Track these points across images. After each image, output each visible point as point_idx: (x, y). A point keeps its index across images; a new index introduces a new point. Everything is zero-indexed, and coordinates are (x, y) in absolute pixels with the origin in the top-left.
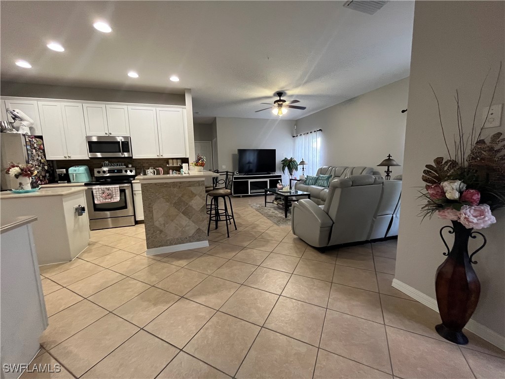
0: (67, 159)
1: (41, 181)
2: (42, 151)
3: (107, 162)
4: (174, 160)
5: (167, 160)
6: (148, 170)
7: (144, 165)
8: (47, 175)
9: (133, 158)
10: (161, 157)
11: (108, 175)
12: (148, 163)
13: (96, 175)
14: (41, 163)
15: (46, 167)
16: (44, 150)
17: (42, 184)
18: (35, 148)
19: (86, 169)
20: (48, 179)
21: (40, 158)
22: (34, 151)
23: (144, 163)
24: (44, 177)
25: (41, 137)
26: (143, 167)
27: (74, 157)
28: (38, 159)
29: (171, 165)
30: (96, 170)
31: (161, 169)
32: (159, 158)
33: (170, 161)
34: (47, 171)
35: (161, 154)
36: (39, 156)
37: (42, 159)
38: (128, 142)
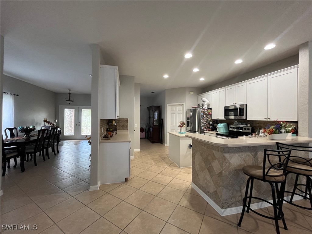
0: (218, 119)
1: (207, 129)
2: (210, 115)
3: (236, 122)
6: (261, 130)
9: (248, 119)
10: (269, 120)
11: (235, 130)
13: (231, 129)
14: (208, 121)
15: (211, 123)
17: (206, 131)
18: (205, 114)
19: (224, 125)
20: (211, 129)
24: (209, 128)
25: (211, 109)
27: (220, 118)
30: (230, 126)
32: (267, 120)
34: (211, 125)
35: (269, 118)
36: (207, 118)
37: (209, 119)
38: (243, 108)
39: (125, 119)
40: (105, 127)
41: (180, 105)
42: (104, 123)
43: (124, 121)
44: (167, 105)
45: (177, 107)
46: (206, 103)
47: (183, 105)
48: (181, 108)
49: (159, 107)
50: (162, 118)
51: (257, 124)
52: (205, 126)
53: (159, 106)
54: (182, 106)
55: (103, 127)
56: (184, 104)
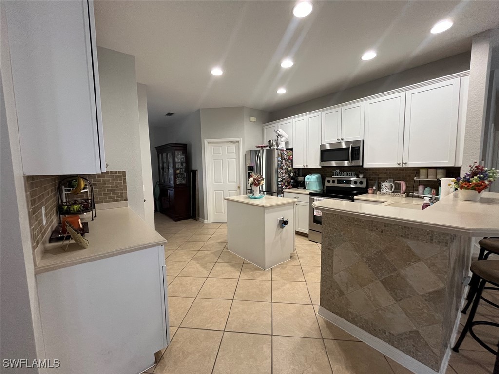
0: (306, 167)
1: (286, 186)
2: (290, 161)
3: (338, 171)
4: (430, 170)
5: (416, 171)
6: (383, 183)
7: (380, 175)
8: (292, 181)
9: (364, 167)
10: (404, 166)
11: (337, 185)
12: (386, 173)
13: (327, 184)
14: (288, 171)
15: (292, 175)
16: (292, 160)
17: (286, 189)
18: (284, 159)
19: (317, 178)
20: (292, 185)
21: (287, 167)
22: (284, 161)
23: (382, 173)
24: (289, 183)
25: (291, 149)
26: (378, 178)
27: (310, 166)
28: (285, 168)
29: (422, 177)
30: (327, 179)
31: (403, 183)
32: (401, 166)
33: (422, 172)
34: (292, 178)
35: (404, 162)
36: (287, 166)
37: (289, 167)
38: (359, 147)
39: (116, 173)
40: (52, 202)
41: (232, 142)
42: (45, 189)
43: (114, 180)
44: (206, 142)
45: (226, 146)
46: (283, 139)
47: (238, 142)
48: (233, 148)
49: (186, 147)
50: (194, 168)
51: (373, 173)
52: (284, 181)
53: (186, 144)
54: (235, 144)
55: (42, 204)
56: (240, 139)
